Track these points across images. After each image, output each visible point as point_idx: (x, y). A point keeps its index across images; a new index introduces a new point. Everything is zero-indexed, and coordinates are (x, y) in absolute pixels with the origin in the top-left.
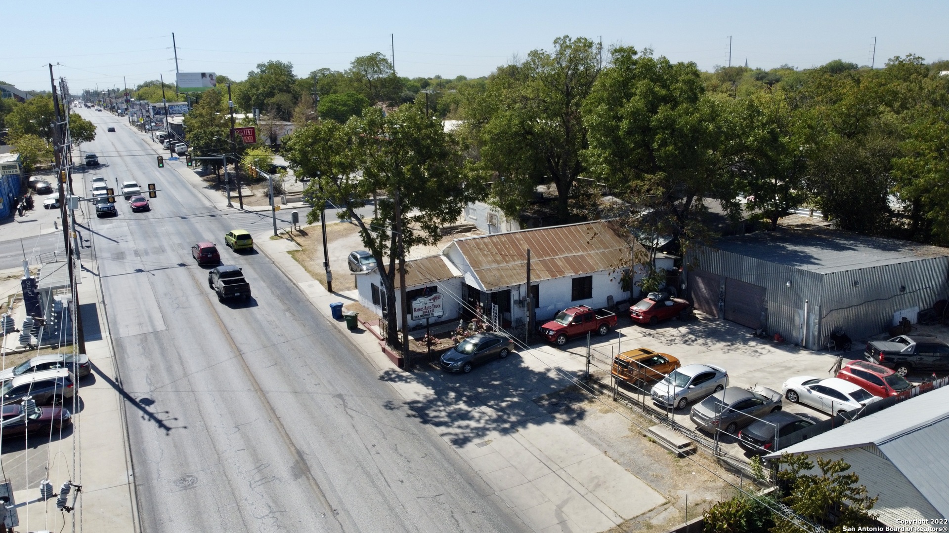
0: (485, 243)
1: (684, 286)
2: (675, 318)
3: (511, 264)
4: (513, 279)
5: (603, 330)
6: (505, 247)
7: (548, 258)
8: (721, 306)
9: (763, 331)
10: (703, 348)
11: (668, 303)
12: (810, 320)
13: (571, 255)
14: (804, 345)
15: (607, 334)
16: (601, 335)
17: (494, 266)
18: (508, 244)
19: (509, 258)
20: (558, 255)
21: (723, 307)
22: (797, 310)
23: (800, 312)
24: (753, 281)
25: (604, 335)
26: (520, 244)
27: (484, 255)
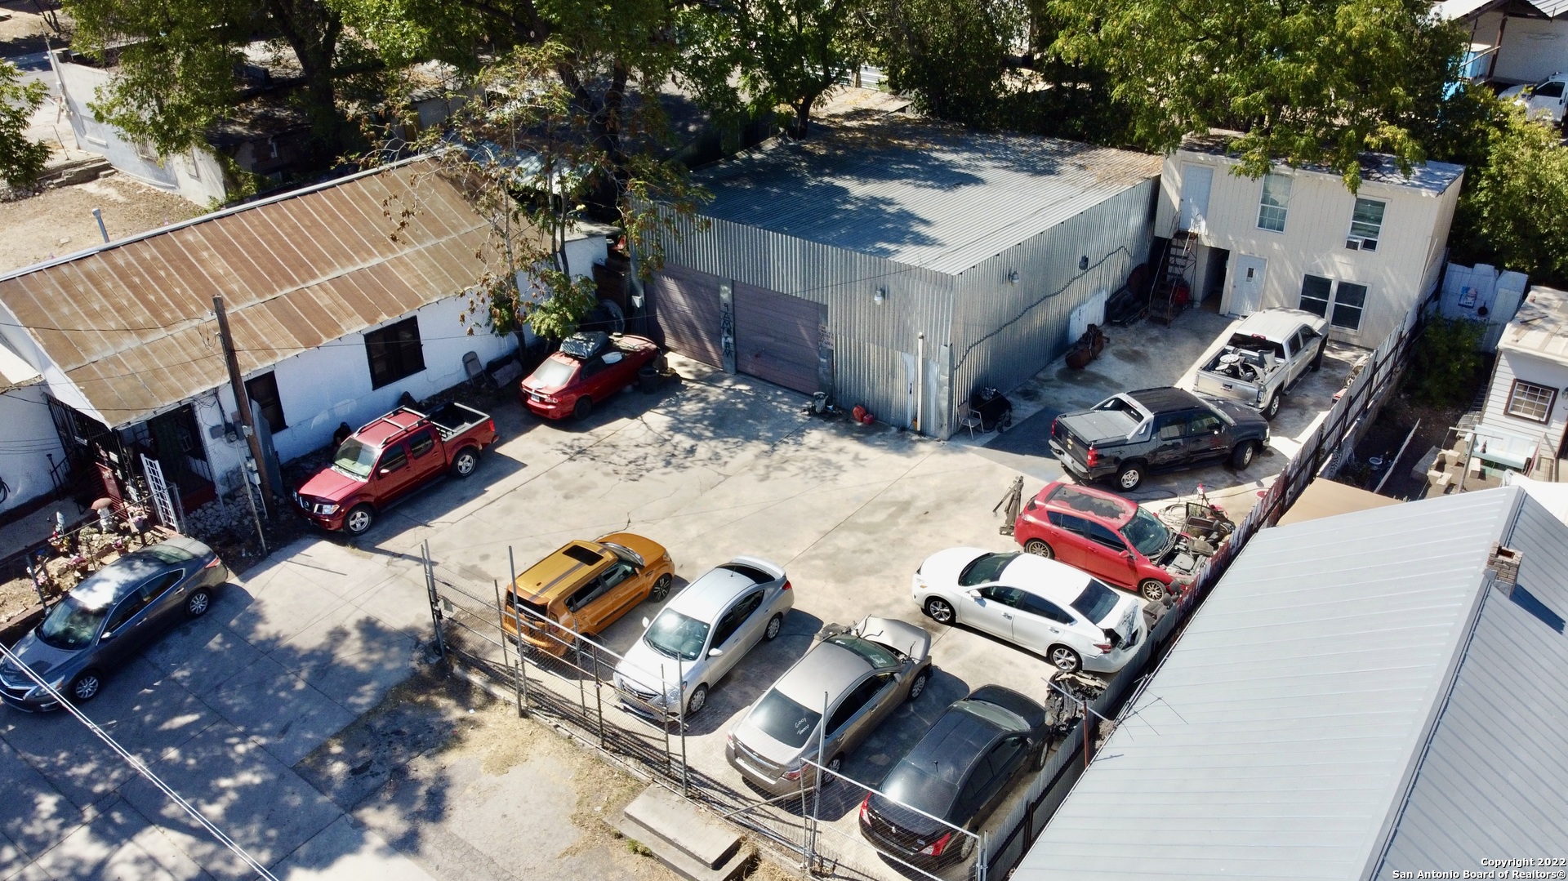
0: (90, 276)
1: (637, 301)
2: (629, 388)
3: (182, 329)
4: (192, 375)
5: (466, 463)
6: (157, 278)
7: (289, 290)
8: (727, 344)
9: (828, 403)
10: (710, 472)
11: (611, 358)
12: (930, 374)
13: (351, 269)
14: (919, 429)
15: (476, 469)
16: (463, 477)
17: (130, 342)
18: (164, 268)
19: (172, 311)
20: (313, 276)
21: (732, 346)
22: (899, 353)
23: (908, 358)
24: (796, 289)
25: (468, 475)
26: (201, 261)
27: (93, 315)
